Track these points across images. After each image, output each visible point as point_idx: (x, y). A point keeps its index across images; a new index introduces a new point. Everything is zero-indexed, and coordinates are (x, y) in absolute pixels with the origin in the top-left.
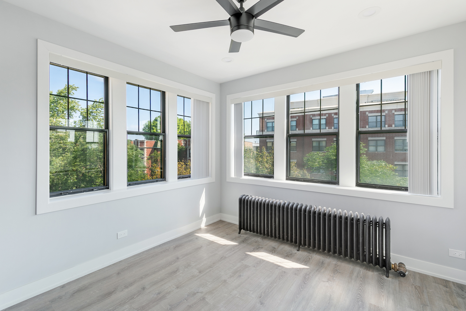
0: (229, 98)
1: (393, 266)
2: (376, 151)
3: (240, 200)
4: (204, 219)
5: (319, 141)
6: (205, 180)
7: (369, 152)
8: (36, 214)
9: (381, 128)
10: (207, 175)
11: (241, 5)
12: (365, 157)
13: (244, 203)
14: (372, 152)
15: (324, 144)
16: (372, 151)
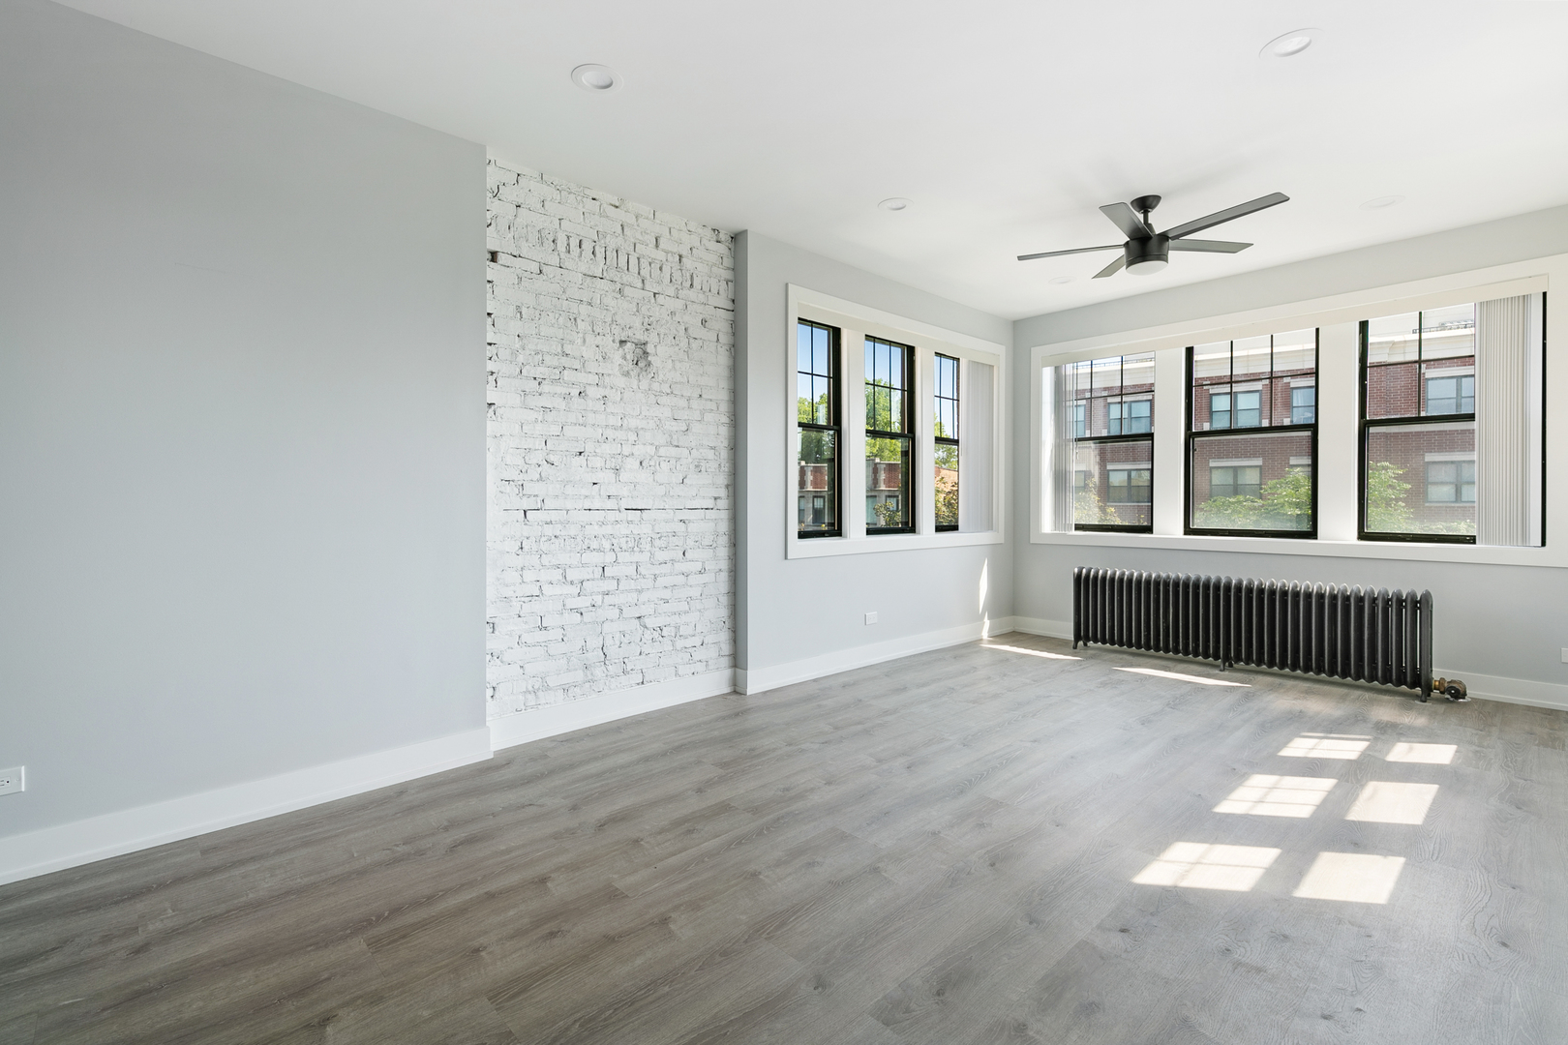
0: (1037, 353)
1: (1437, 683)
2: (1456, 501)
3: (1078, 578)
4: (987, 623)
5: (1235, 469)
6: (985, 538)
7: (1427, 505)
8: (786, 558)
9: (1419, 413)
10: (990, 527)
11: (1146, 218)
12: (1403, 507)
13: (1085, 586)
14: (1438, 505)
15: (1251, 478)
16: (1439, 502)
